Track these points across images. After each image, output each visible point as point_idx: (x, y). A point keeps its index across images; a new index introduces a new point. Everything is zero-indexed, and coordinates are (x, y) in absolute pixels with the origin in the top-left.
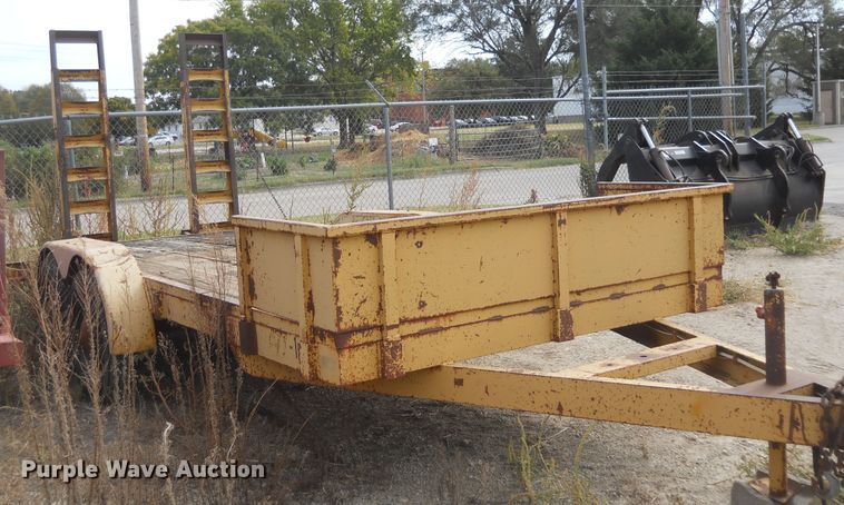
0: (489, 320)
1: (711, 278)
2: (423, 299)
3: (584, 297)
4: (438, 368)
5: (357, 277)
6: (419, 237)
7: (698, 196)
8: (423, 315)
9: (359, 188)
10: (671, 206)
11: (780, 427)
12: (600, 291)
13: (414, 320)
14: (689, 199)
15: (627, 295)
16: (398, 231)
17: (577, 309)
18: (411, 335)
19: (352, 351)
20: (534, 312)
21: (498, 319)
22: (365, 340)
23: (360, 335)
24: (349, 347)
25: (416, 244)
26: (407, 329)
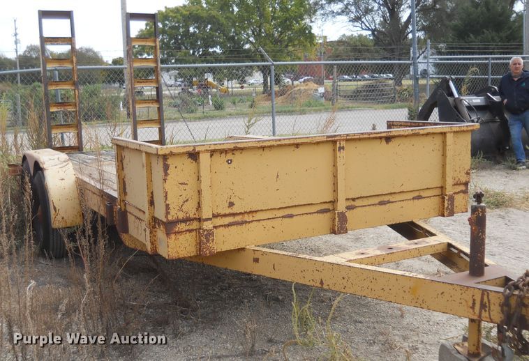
0: (283, 217)
1: (459, 192)
2: (232, 201)
3: (358, 203)
4: (243, 249)
5: (181, 184)
6: (230, 156)
7: (451, 132)
8: (231, 212)
9: (252, 121)
10: (429, 139)
11: (473, 307)
12: (370, 199)
13: (225, 215)
14: (444, 134)
15: (392, 202)
16: (213, 152)
17: (352, 211)
18: (222, 226)
19: (178, 236)
20: (318, 212)
21: (291, 216)
22: (187, 228)
23: (183, 225)
24: (175, 233)
25: (227, 161)
26: (219, 221)
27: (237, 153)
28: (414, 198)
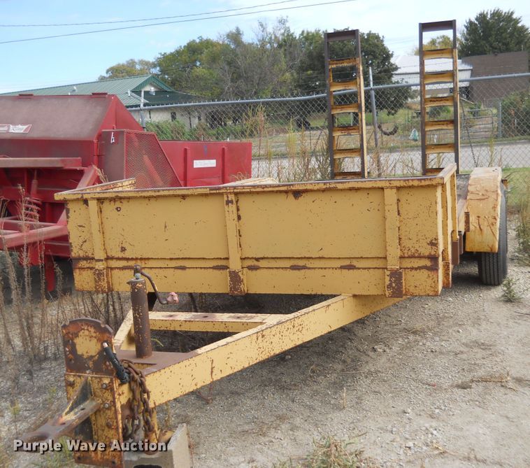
0: (175, 268)
2: (123, 246)
3: (262, 264)
5: (80, 226)
6: (118, 204)
8: (124, 256)
13: (119, 259)
15: (309, 268)
16: (99, 200)
17: (254, 272)
18: (117, 268)
19: (82, 271)
20: (214, 268)
21: (183, 268)
23: (85, 262)
24: (79, 268)
25: (117, 209)
26: (113, 264)
27: (125, 202)
28: (342, 268)
